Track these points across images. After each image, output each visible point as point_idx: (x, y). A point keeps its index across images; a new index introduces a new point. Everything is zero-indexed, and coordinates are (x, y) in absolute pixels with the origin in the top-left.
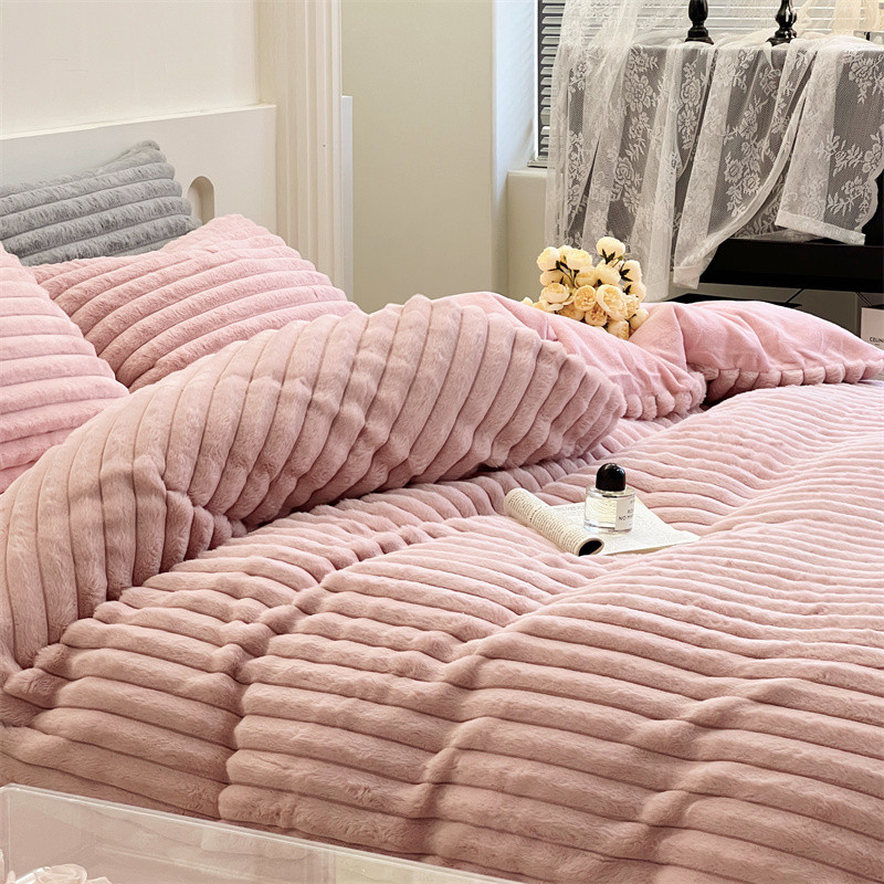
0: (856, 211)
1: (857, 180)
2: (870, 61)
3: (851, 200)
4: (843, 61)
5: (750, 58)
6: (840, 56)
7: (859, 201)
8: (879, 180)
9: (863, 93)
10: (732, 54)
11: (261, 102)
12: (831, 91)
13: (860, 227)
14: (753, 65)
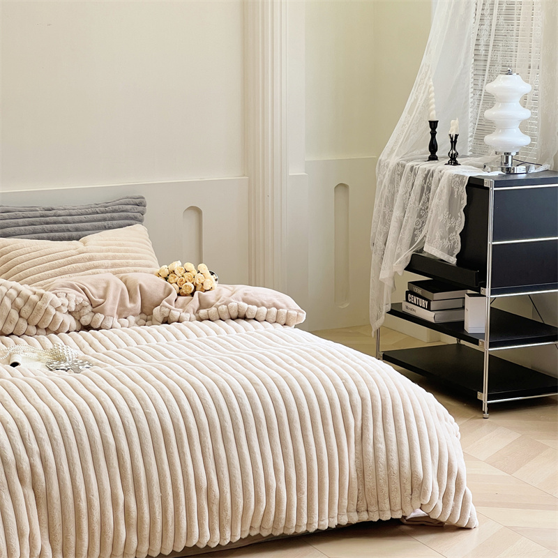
0: (453, 248)
1: (454, 234)
2: (457, 179)
3: (452, 242)
4: (451, 178)
5: (426, 172)
6: (449, 176)
7: (454, 243)
8: (460, 234)
9: (456, 193)
10: (422, 169)
11: (244, 175)
12: (445, 191)
13: (455, 255)
14: (427, 175)
